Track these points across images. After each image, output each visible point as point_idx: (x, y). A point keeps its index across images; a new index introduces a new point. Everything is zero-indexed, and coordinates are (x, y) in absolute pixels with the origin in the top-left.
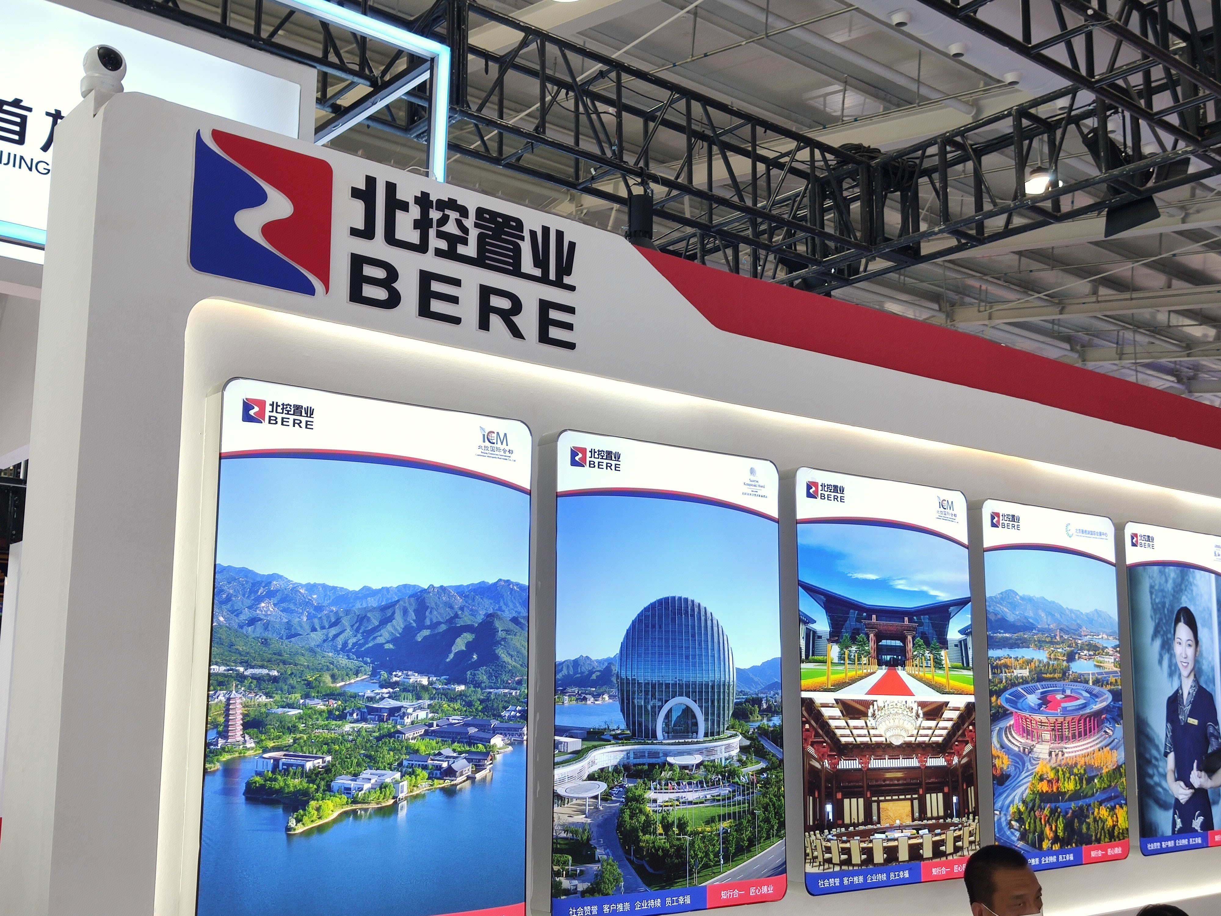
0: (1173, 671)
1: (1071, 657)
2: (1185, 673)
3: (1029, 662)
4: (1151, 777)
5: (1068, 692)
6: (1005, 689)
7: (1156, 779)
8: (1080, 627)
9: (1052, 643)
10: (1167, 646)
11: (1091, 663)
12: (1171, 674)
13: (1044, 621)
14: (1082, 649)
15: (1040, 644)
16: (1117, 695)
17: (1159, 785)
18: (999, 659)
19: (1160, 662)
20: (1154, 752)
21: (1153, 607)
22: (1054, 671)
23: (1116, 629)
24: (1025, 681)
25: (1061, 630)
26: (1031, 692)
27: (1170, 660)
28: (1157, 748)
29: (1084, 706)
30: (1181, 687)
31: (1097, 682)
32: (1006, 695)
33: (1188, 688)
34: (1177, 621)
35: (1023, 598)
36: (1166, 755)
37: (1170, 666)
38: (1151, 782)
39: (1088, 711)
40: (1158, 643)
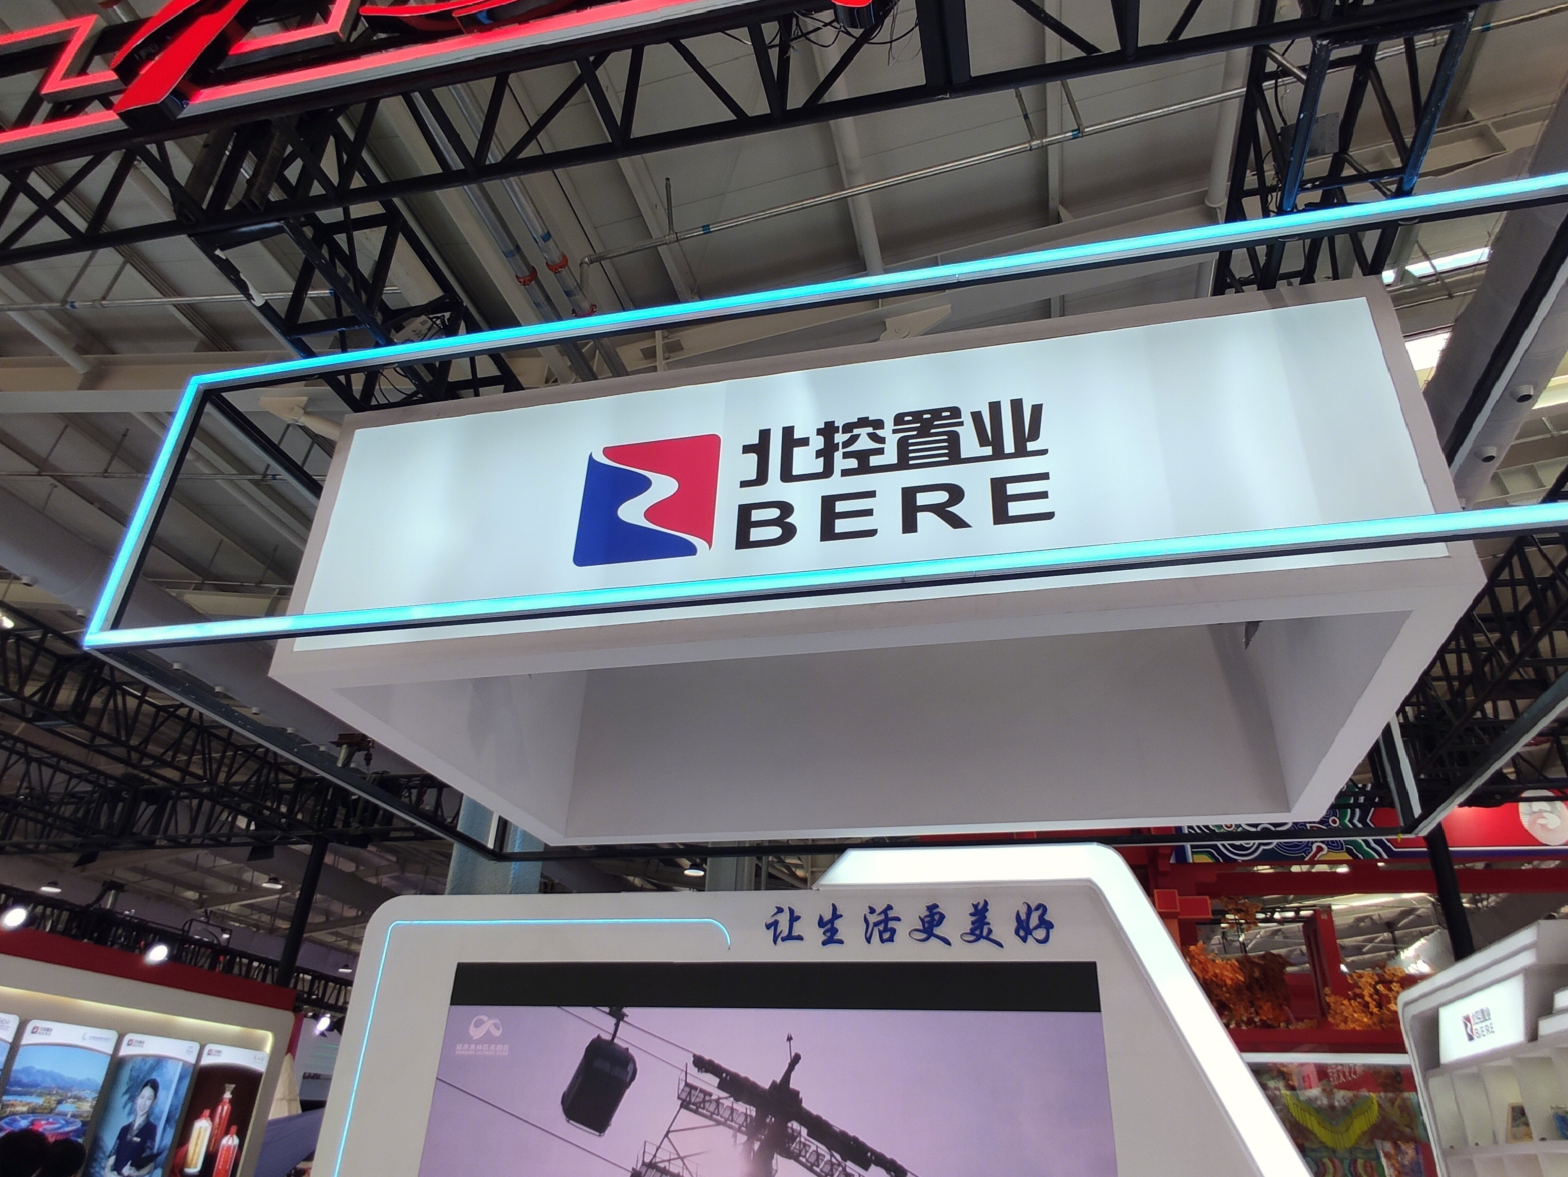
0: (132, 1112)
1: (59, 1102)
2: (140, 1113)
3: (28, 1104)
4: (93, 1168)
5: (51, 1120)
6: (7, 1116)
7: (97, 1169)
8: (72, 1086)
9: (49, 1094)
10: (132, 1099)
11: (74, 1106)
12: (130, 1114)
13: (48, 1082)
14: (70, 1098)
15: (40, 1095)
16: (84, 1124)
17: (99, 1172)
18: (9, 1101)
19: (124, 1107)
20: (101, 1155)
21: (130, 1077)
22: (45, 1109)
23: (99, 1088)
24: (22, 1113)
25: (59, 1088)
26: (23, 1118)
27: (132, 1106)
28: (104, 1153)
29: (60, 1128)
30: (134, 1121)
31: (73, 1116)
32: (7, 1120)
33: (139, 1121)
34: (146, 1085)
35: (38, 1071)
36: (109, 1156)
37: (131, 1109)
38: (92, 1171)
39: (61, 1131)
40: (127, 1097)
